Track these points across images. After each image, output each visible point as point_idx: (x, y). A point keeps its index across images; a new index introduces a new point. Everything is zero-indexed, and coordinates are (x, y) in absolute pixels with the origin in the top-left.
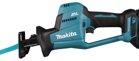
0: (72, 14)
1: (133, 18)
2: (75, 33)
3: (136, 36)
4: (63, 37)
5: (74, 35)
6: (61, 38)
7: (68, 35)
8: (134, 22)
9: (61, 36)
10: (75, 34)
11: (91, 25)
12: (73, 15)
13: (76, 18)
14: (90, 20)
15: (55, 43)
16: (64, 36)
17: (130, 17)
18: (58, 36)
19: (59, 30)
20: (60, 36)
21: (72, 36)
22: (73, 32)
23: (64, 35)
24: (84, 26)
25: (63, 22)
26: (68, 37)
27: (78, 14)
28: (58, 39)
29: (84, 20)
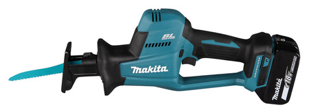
0: (165, 35)
1: (266, 58)
2: (165, 67)
3: (265, 85)
4: (143, 72)
5: (162, 71)
6: (140, 72)
7: (153, 70)
8: (266, 64)
9: (140, 69)
10: (164, 69)
11: (193, 54)
12: (166, 37)
13: (170, 43)
14: (192, 46)
15: (127, 78)
16: (145, 71)
17: (262, 56)
18: (135, 68)
19: (137, 59)
20: (138, 69)
21: (158, 71)
22: (161, 66)
23: (146, 69)
24: (181, 55)
25: (146, 46)
26: (152, 72)
27: (174, 37)
28: (134, 72)
29: (183, 47)
